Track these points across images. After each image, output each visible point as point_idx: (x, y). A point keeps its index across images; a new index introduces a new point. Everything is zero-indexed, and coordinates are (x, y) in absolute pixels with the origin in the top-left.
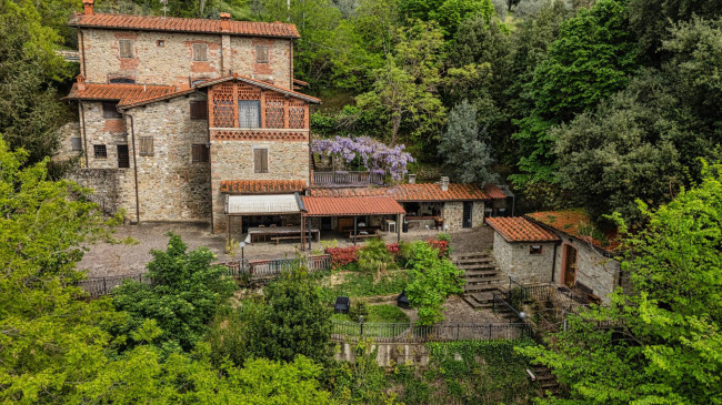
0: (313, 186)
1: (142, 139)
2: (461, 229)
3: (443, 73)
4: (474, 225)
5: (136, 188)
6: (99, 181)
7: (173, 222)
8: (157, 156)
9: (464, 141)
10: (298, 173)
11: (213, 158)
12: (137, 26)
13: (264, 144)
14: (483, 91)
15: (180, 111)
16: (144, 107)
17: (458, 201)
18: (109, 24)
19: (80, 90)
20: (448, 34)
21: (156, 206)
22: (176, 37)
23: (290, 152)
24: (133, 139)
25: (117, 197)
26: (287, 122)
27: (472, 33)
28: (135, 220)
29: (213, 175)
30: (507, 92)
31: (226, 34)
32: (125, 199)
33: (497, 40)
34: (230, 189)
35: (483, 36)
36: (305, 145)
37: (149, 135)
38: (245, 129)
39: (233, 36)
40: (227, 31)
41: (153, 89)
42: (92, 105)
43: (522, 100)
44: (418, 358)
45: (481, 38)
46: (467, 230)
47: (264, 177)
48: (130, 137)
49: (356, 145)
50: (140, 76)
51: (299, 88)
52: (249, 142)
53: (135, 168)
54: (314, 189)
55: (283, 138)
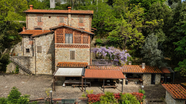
0: (91, 64)
1: (38, 47)
2: (150, 85)
3: (144, 24)
4: (156, 83)
5: (36, 63)
6: (24, 60)
7: (47, 75)
8: (43, 52)
9: (152, 49)
10: (86, 60)
11: (56, 54)
13: (74, 49)
14: (160, 30)
15: (50, 38)
16: (39, 36)
17: (149, 73)
18: (35, 12)
19: (24, 32)
20: (146, 10)
21: (42, 69)
22: (55, 15)
23: (83, 52)
24: (35, 47)
25: (30, 66)
26: (82, 42)
27: (156, 9)
28: (34, 73)
30: (170, 30)
31: (69, 14)
32: (32, 67)
34: (60, 65)
35: (160, 10)
36: (88, 50)
37: (40, 46)
38: (67, 44)
39: (72, 14)
40: (70, 13)
42: (26, 36)
43: (177, 33)
46: (153, 85)
47: (73, 61)
48: (34, 46)
49: (107, 50)
50: (43, 27)
51: (93, 31)
52: (68, 48)
53: (36, 56)
54: (91, 66)
55: (81, 47)
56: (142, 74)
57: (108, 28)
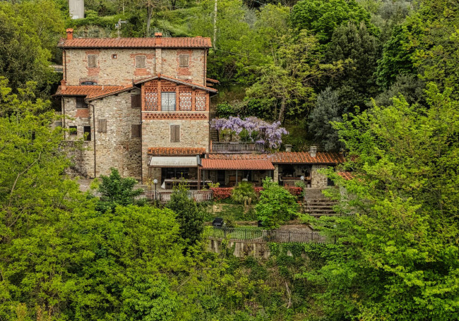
0: (212, 152)
1: (99, 121)
2: (326, 187)
5: (95, 154)
6: (72, 149)
8: (109, 133)
10: (201, 143)
11: (144, 132)
12: (100, 45)
13: (178, 122)
15: (125, 101)
16: (102, 99)
17: (323, 165)
18: (82, 45)
19: (62, 90)
21: (107, 168)
22: (125, 52)
23: (195, 128)
24: (94, 122)
25: (83, 160)
26: (193, 107)
27: (344, 37)
28: (93, 176)
29: (143, 144)
31: (158, 48)
32: (87, 162)
33: (364, 42)
34: (154, 153)
36: (206, 122)
37: (103, 118)
38: (165, 112)
39: (163, 49)
40: (159, 46)
41: (108, 88)
42: (70, 99)
44: (262, 253)
45: (350, 40)
46: (331, 188)
47: (177, 146)
48: (92, 119)
49: (243, 122)
50: (100, 80)
51: (210, 85)
52: (167, 121)
53: (95, 141)
54: (211, 154)
55: (190, 118)
56: (310, 166)
57: (246, 78)
